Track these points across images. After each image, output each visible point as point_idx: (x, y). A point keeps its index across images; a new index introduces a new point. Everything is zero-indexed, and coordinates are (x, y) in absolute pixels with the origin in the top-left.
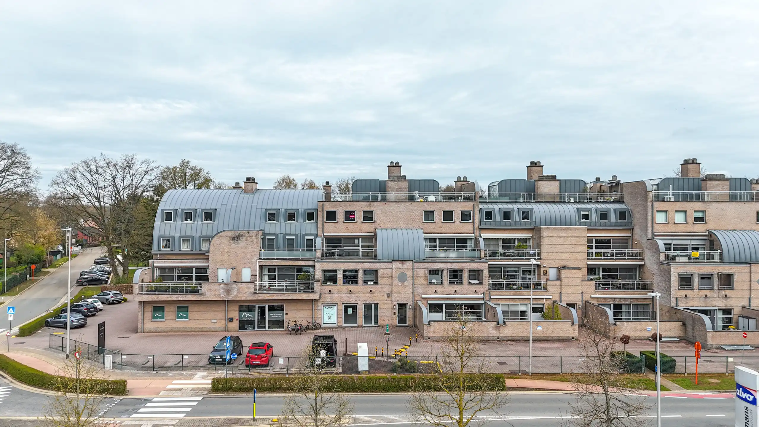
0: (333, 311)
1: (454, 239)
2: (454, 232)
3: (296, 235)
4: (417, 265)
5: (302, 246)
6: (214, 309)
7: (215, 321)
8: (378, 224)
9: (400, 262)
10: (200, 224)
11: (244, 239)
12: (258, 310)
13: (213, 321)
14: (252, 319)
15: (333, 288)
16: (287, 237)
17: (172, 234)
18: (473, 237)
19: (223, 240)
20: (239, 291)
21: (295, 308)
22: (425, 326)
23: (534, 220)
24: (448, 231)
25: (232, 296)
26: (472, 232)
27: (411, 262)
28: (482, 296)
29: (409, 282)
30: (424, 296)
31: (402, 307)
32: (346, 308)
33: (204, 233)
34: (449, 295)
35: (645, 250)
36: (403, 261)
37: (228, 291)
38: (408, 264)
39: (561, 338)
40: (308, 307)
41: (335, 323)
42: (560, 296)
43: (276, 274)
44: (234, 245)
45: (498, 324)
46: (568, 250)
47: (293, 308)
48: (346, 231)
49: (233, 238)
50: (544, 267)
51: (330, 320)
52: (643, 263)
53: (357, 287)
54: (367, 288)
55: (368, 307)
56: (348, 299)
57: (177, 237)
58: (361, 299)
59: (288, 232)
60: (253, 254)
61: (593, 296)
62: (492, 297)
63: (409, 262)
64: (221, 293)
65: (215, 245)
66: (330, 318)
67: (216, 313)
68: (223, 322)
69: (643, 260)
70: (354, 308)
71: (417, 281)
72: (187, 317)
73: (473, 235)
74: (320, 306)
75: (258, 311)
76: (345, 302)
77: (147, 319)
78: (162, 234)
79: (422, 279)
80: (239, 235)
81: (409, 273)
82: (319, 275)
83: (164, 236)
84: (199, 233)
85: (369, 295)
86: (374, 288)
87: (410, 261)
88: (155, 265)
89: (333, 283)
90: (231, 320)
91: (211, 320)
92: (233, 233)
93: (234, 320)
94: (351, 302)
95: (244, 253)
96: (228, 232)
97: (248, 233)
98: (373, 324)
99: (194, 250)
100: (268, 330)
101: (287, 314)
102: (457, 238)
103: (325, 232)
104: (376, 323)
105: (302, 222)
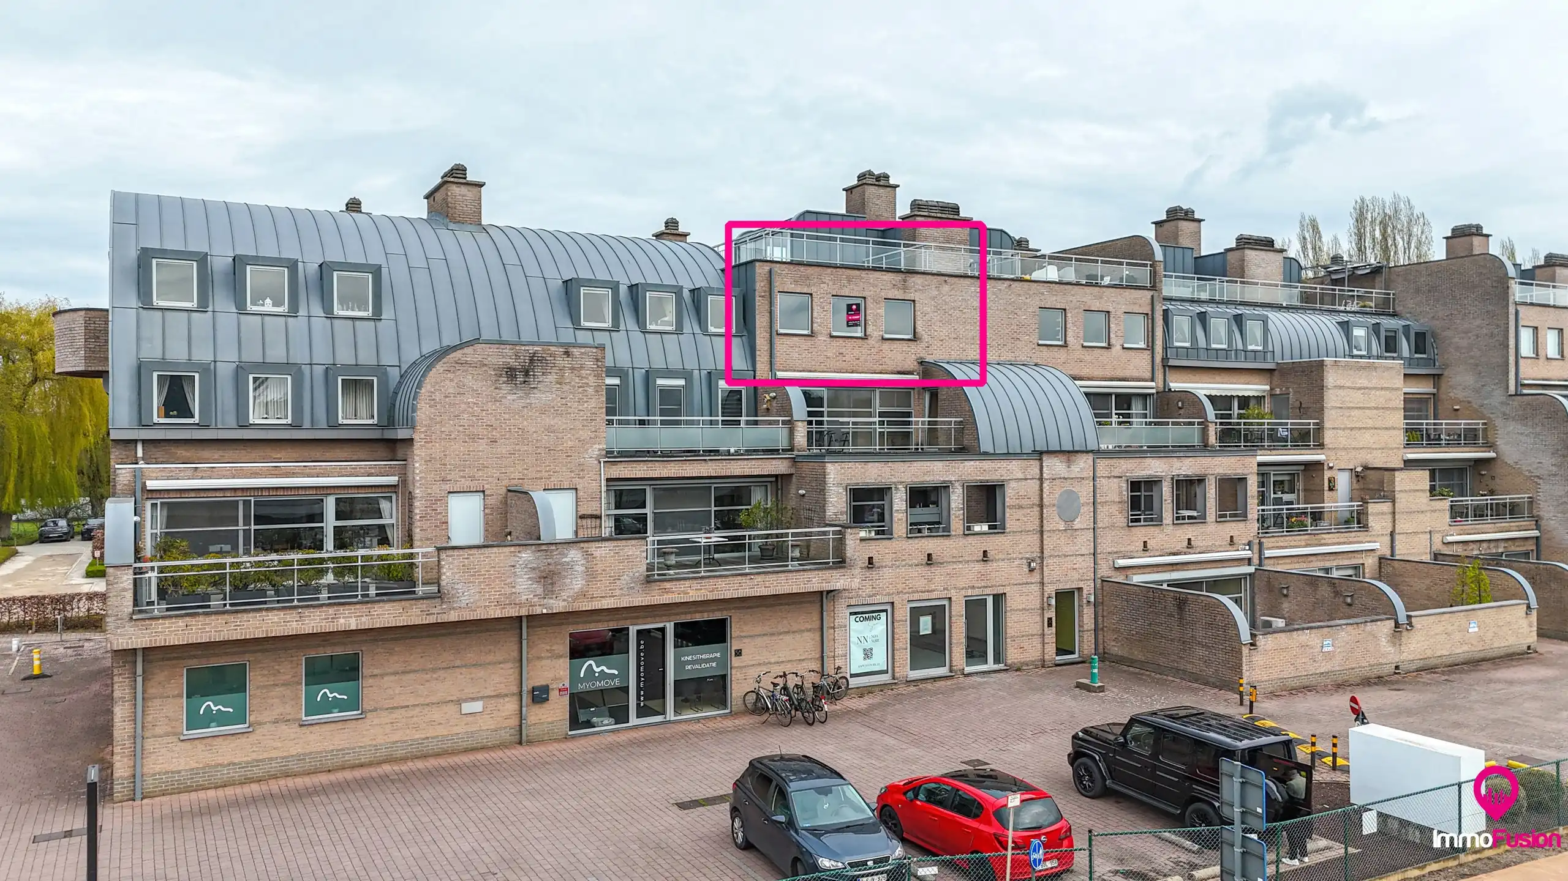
0: (879, 627)
1: (1110, 394)
2: (1109, 374)
3: (687, 375)
4: (1103, 465)
5: (706, 410)
6: (471, 656)
7: (477, 706)
8: (924, 345)
9: (1064, 458)
10: (320, 323)
11: (552, 378)
12: (639, 645)
13: (467, 707)
14: (617, 682)
15: (880, 550)
16: (660, 382)
17: (202, 354)
18: (1154, 391)
19: (469, 380)
20: (591, 575)
21: (767, 629)
22: (1245, 651)
23: (1271, 349)
24: (1098, 373)
25: (564, 595)
26: (1148, 375)
27: (1090, 457)
28: (1247, 554)
29: (1083, 521)
30: (1122, 562)
31: (1065, 598)
32: (916, 613)
33: (345, 357)
34: (1174, 554)
35: (1499, 422)
36: (1069, 454)
37: (548, 578)
38: (1082, 465)
39: (1511, 651)
40: (807, 620)
41: (886, 672)
42: (1392, 541)
43: (648, 510)
44: (512, 398)
45: (1397, 625)
46: (1370, 423)
47: (758, 630)
48: (840, 365)
49: (510, 373)
50: (1331, 468)
51: (868, 661)
52: (1492, 455)
53: (946, 542)
54: (974, 546)
55: (974, 607)
56: (921, 584)
57: (225, 371)
58: (961, 584)
59: (658, 363)
60: (585, 434)
61: (1450, 539)
62: (1268, 553)
63: (1084, 457)
64: (519, 588)
65: (438, 396)
66: (868, 654)
67: (481, 673)
68: (510, 706)
69: (1490, 446)
70: (938, 613)
71: (1103, 520)
72: (353, 703)
73: (1153, 384)
74: (841, 611)
75: (639, 651)
76: (916, 596)
77: (158, 730)
78: (152, 352)
79: (1114, 509)
80: (532, 360)
81: (1084, 492)
82: (837, 504)
83: (163, 363)
84: (322, 356)
85: (979, 567)
86: (995, 544)
87: (1087, 452)
88: (151, 484)
89: (877, 533)
90: (540, 695)
91: (459, 702)
92: (508, 350)
93: (554, 695)
94: (925, 596)
95: (550, 430)
96: (494, 349)
97: (567, 354)
98: (991, 665)
99: (307, 424)
100: (673, 718)
101: (738, 653)
102: (1118, 395)
103: (777, 366)
104: (997, 660)
105: (697, 330)
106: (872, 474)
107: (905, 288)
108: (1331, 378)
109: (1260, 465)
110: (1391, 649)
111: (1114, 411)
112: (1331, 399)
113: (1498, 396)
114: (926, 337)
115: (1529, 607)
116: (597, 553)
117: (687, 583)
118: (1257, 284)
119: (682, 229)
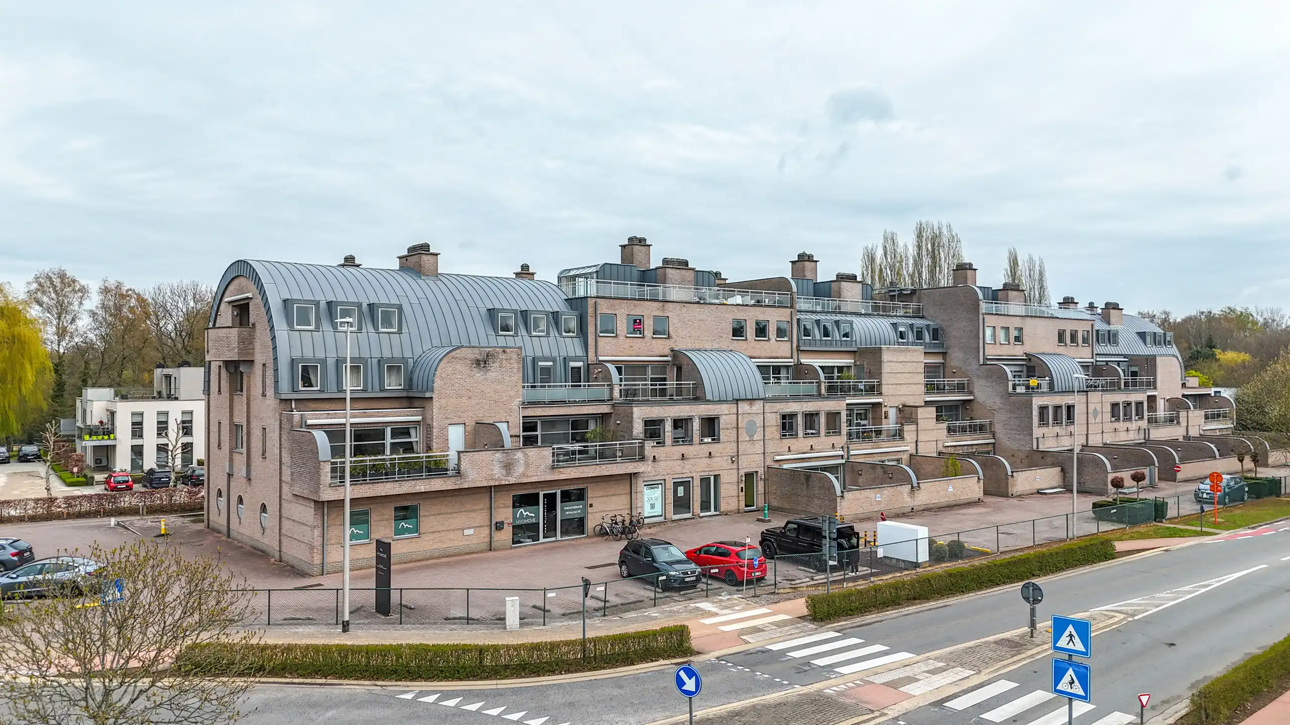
0: (657, 493)
1: (770, 366)
2: (768, 355)
3: (554, 360)
4: (768, 406)
5: (563, 380)
6: (468, 507)
7: (471, 532)
8: (673, 340)
9: (748, 402)
10: (373, 336)
11: (497, 364)
12: (544, 501)
13: (467, 532)
14: (534, 521)
15: (660, 452)
16: (540, 363)
17: (320, 354)
18: (792, 364)
19: (458, 367)
20: (527, 465)
21: (604, 493)
22: (838, 499)
23: (854, 339)
24: (763, 355)
25: (515, 475)
26: (789, 355)
27: (762, 402)
28: (841, 453)
29: (758, 436)
30: (778, 458)
31: (749, 476)
32: (676, 485)
33: (387, 354)
34: (804, 453)
35: (975, 380)
36: (752, 400)
37: (508, 467)
38: (757, 406)
39: (971, 500)
40: (624, 488)
41: (661, 516)
42: (917, 445)
43: (539, 433)
44: (479, 375)
45: (912, 487)
46: (906, 381)
47: (601, 493)
48: (631, 352)
49: (478, 362)
50: (886, 406)
51: (652, 510)
52: (972, 398)
53: (690, 448)
54: (705, 449)
55: (705, 481)
56: (678, 469)
57: (331, 362)
58: (699, 470)
59: (539, 354)
60: (512, 393)
61: (947, 444)
62: (852, 453)
63: (759, 402)
64: (495, 472)
65: (443, 375)
66: (653, 506)
67: (472, 515)
68: (486, 531)
69: (971, 393)
70: (686, 484)
71: (768, 436)
72: (416, 530)
73: (792, 360)
74: (640, 484)
75: (544, 504)
76: (676, 476)
77: (332, 542)
78: (297, 354)
79: (774, 429)
80: (487, 356)
81: (759, 421)
82: (638, 428)
83: (302, 359)
84: (376, 354)
85: (708, 460)
86: (715, 448)
87: (760, 399)
88: (309, 422)
89: (657, 443)
90: (499, 526)
91: (463, 530)
92: (476, 351)
93: (506, 526)
94: (681, 476)
95: (495, 391)
96: (469, 350)
97: (504, 352)
98: (712, 512)
99: (370, 390)
100: (560, 539)
101: (591, 506)
102: (773, 366)
103: (599, 353)
104: (716, 509)
105: (557, 335)
106: (654, 412)
107: (663, 310)
108: (886, 357)
109: (847, 405)
110: (909, 499)
111: (772, 376)
112: (886, 368)
113: (974, 366)
114: (674, 337)
115: (979, 479)
116: (530, 454)
117: (571, 469)
118: (847, 301)
119: (531, 271)
